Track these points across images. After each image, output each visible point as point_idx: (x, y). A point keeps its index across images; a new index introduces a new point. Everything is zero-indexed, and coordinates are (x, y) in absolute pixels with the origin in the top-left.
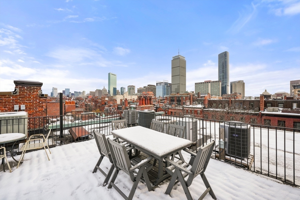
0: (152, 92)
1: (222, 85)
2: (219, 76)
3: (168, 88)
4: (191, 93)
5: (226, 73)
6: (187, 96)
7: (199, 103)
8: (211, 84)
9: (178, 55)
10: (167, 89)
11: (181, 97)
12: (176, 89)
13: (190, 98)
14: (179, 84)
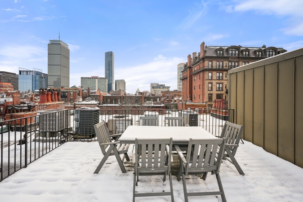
0: (10, 84)
1: (108, 82)
2: (106, 74)
3: (42, 80)
4: (80, 88)
5: (111, 72)
6: (75, 91)
7: (93, 100)
8: (98, 80)
9: (58, 39)
10: (40, 82)
11: (67, 92)
12: (55, 82)
13: (79, 93)
14: (60, 76)
